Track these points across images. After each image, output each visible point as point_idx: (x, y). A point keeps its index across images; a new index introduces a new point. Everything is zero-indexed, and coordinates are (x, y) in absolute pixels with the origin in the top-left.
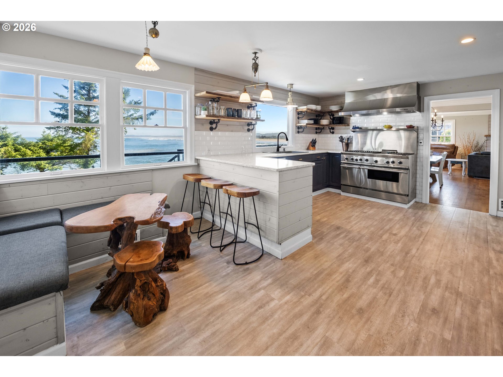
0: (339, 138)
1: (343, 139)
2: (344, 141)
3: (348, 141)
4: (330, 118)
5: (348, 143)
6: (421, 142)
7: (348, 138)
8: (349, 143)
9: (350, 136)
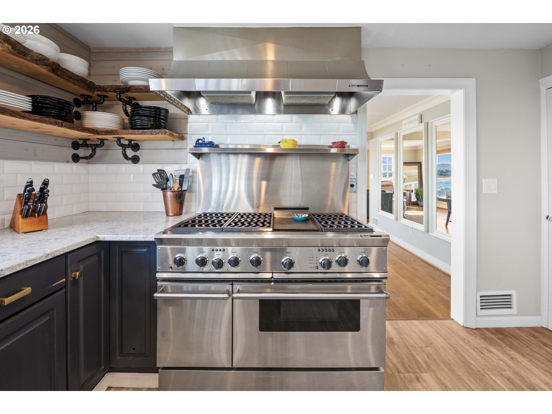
0: (154, 175)
1: (168, 180)
2: (170, 184)
3: (181, 184)
4: (126, 111)
5: (182, 191)
6: (353, 183)
7: (182, 177)
8: (185, 191)
9: (188, 170)
